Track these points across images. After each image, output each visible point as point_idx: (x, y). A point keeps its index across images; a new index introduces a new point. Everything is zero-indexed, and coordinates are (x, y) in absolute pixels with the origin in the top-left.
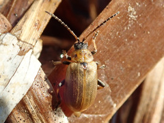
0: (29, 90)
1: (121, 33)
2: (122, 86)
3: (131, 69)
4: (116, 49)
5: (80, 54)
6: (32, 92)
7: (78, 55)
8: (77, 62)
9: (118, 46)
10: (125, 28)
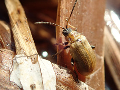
0: (57, 81)
1: (78, 11)
2: (98, 43)
3: (96, 30)
4: (82, 23)
5: (72, 36)
6: (59, 81)
7: (72, 38)
8: (74, 42)
9: (82, 20)
10: (78, 7)
